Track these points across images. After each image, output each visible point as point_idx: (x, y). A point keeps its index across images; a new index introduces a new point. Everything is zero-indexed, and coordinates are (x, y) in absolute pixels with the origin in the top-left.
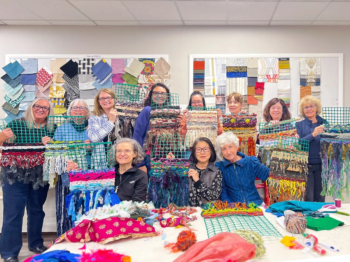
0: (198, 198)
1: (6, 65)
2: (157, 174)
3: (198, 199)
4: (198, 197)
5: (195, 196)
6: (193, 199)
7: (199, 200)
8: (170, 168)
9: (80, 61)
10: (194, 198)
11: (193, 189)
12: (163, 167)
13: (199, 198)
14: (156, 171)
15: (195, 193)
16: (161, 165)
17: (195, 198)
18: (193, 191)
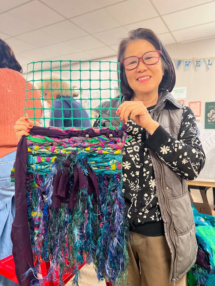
0: (146, 172)
2: (43, 167)
3: (145, 175)
4: (144, 170)
5: (137, 166)
6: (133, 175)
7: (149, 177)
8: (74, 153)
10: (134, 173)
11: (129, 152)
12: (57, 151)
13: (148, 173)
14: (39, 159)
15: (135, 160)
16: (52, 145)
17: (138, 173)
18: (131, 156)
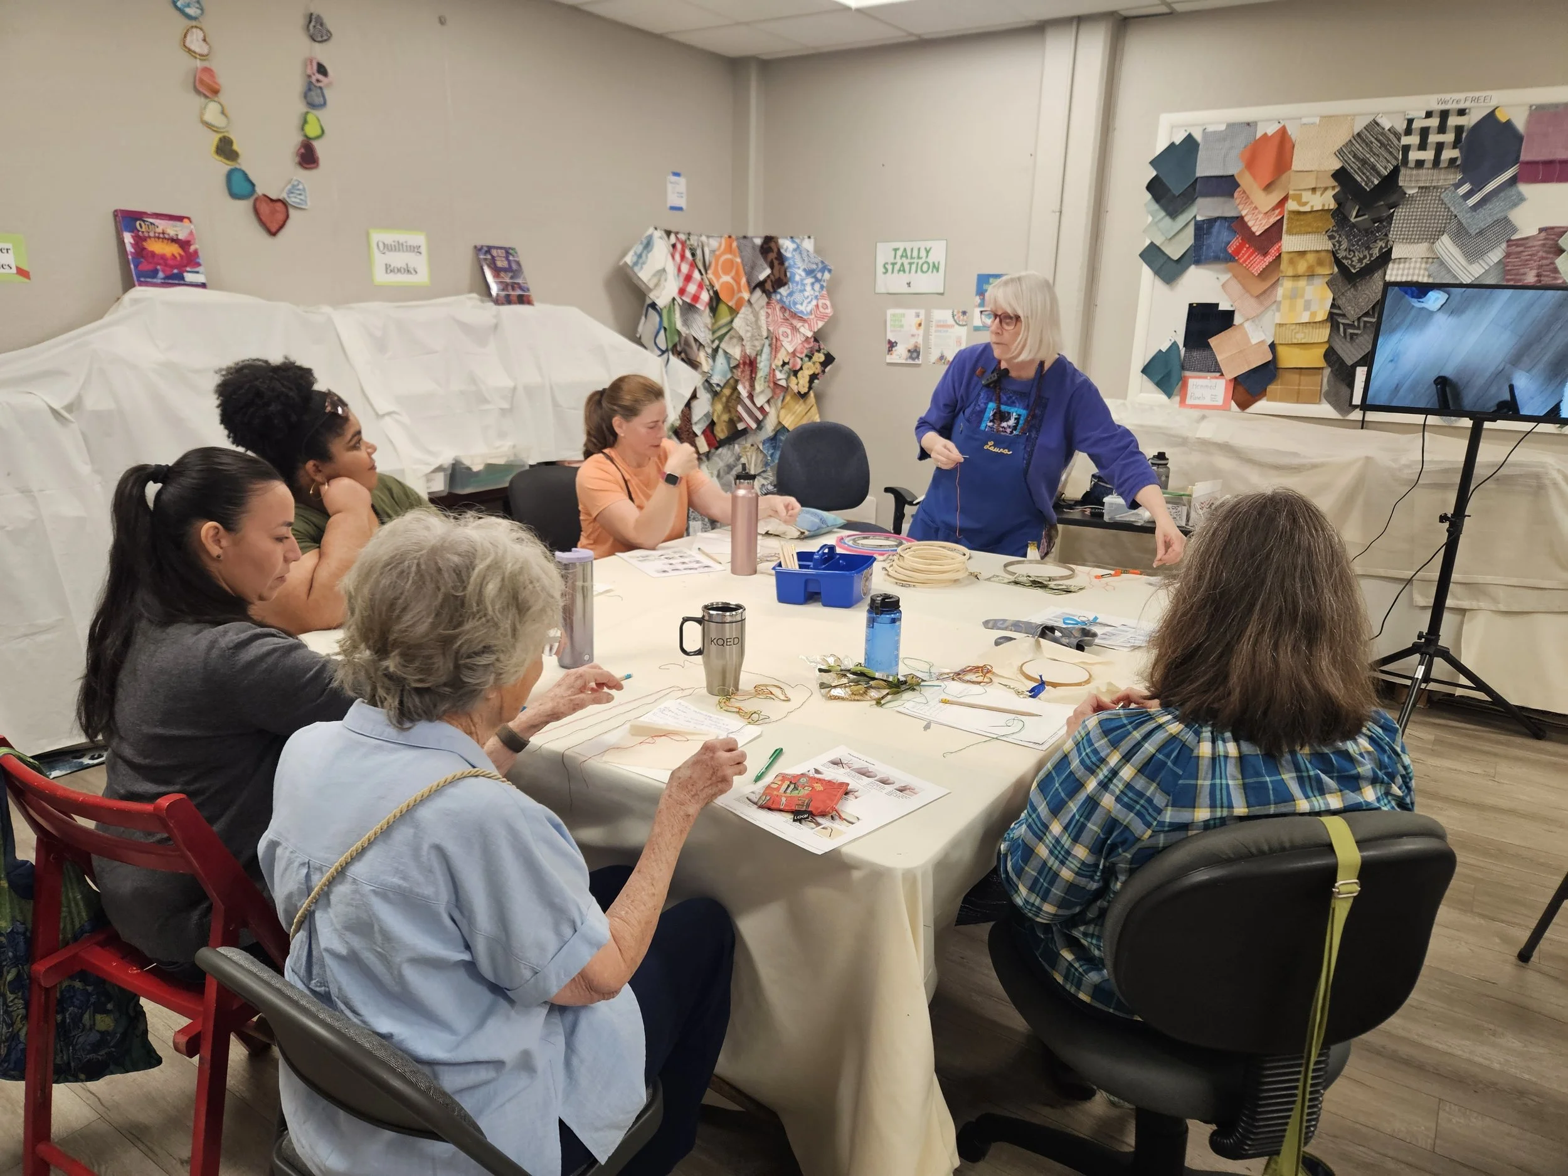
1: (1158, 152)
9: (1410, 122)
